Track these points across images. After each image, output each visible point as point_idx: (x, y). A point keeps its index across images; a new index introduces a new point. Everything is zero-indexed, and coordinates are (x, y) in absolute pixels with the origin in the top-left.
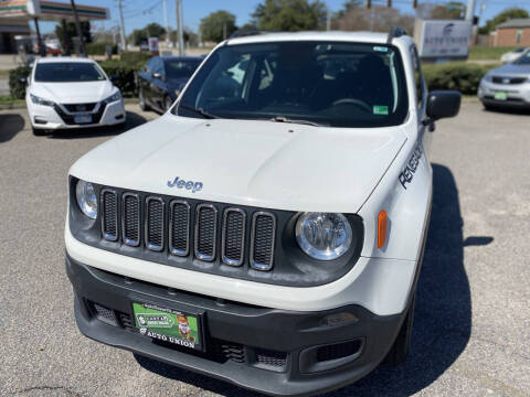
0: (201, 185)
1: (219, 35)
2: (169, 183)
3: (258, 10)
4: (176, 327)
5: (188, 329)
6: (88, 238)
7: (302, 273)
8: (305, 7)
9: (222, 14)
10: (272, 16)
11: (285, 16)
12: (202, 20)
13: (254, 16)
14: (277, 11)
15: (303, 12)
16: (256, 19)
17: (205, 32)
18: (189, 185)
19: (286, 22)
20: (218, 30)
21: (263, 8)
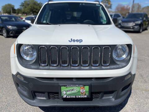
0: (82, 40)
1: (9, 11)
2: (69, 41)
3: (22, 4)
4: (79, 92)
5: (84, 91)
6: (33, 67)
7: (118, 65)
8: (37, 4)
9: (10, 5)
10: (27, 6)
11: (31, 6)
12: (2, 6)
13: (21, 6)
14: (28, 5)
15: (36, 5)
16: (21, 7)
17: (4, 10)
18: (77, 41)
19: (32, 8)
20: (8, 10)
21: (23, 3)
